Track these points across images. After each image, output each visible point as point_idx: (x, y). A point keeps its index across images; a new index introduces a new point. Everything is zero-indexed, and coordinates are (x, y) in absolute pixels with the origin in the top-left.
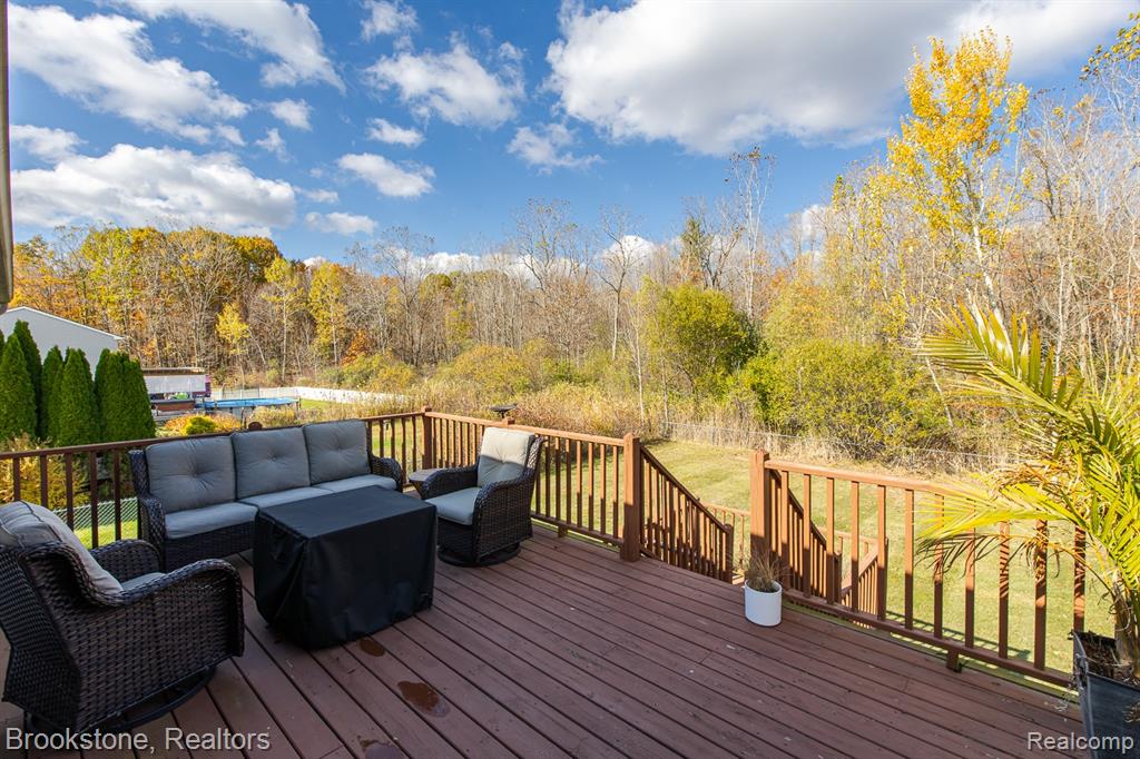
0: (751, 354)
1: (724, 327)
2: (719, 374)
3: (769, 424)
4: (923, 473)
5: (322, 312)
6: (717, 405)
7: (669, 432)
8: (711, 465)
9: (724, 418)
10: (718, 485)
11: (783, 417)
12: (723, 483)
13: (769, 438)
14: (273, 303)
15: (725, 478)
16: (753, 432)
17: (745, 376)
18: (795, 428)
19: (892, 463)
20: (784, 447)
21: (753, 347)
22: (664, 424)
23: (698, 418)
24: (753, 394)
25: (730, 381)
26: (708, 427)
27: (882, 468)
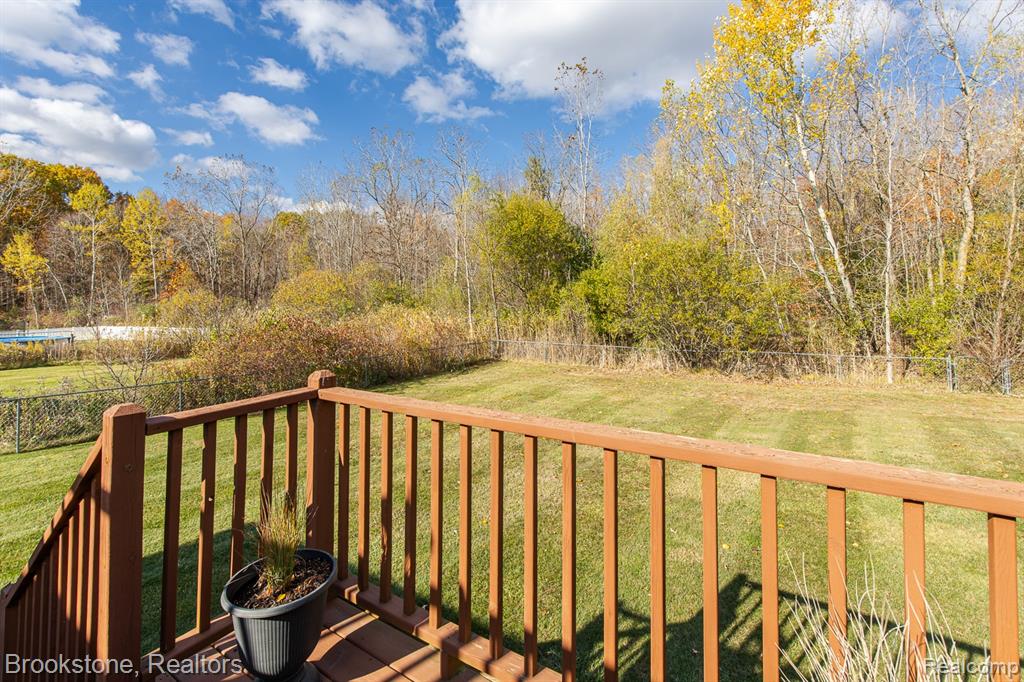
0: (586, 267)
1: (557, 238)
2: (552, 287)
3: (603, 335)
4: (762, 379)
5: (138, 243)
6: (550, 318)
7: (500, 350)
8: (540, 382)
9: (558, 331)
10: (542, 402)
11: (615, 328)
12: (548, 400)
13: (604, 352)
14: (78, 233)
15: (554, 393)
16: (587, 345)
17: (580, 288)
18: (629, 339)
19: (729, 369)
20: (619, 361)
21: (586, 260)
22: (495, 343)
23: (531, 333)
24: (588, 305)
25: (563, 292)
26: (541, 342)
27: (719, 376)
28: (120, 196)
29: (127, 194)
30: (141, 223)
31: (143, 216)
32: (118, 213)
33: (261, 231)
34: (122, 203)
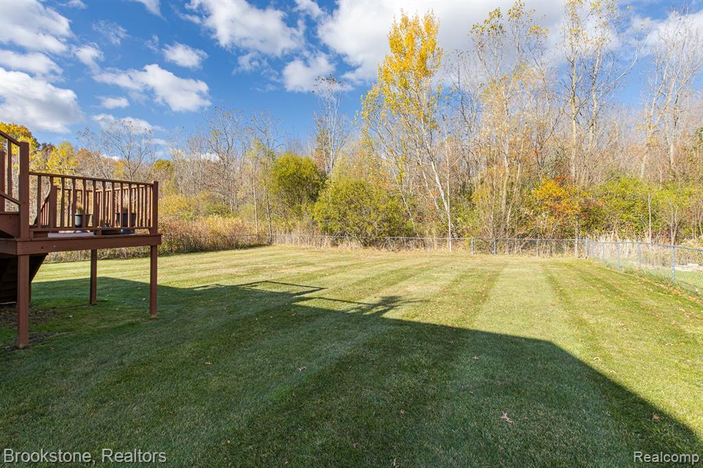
7: (272, 239)
22: (269, 236)
28: (45, 146)
29: (50, 145)
30: (61, 164)
31: (63, 160)
32: (44, 157)
33: (144, 172)
34: (47, 151)
